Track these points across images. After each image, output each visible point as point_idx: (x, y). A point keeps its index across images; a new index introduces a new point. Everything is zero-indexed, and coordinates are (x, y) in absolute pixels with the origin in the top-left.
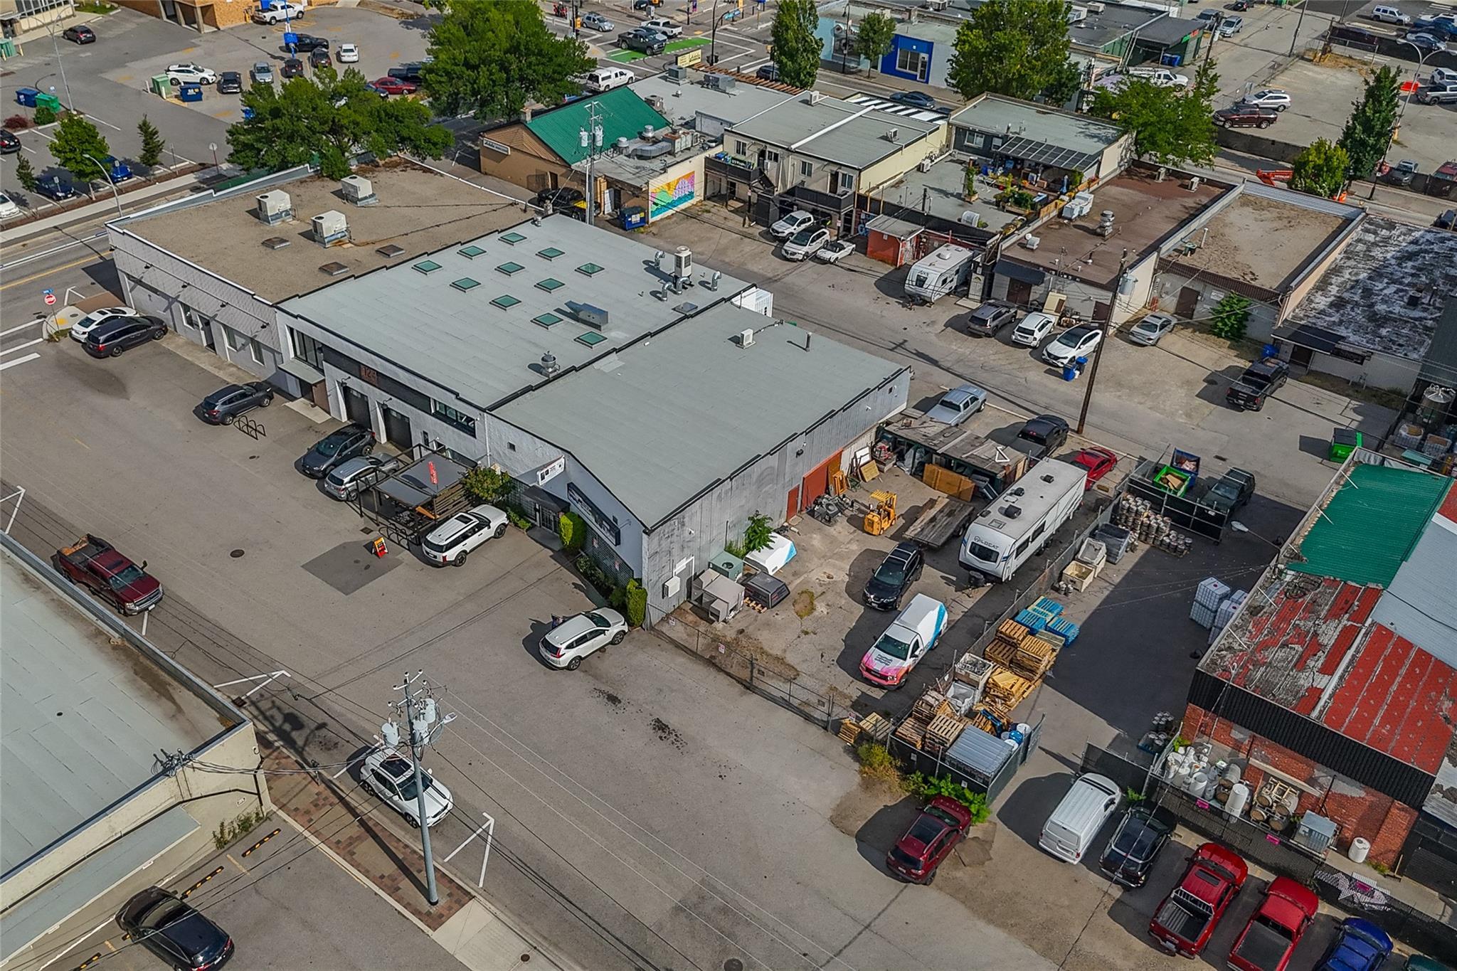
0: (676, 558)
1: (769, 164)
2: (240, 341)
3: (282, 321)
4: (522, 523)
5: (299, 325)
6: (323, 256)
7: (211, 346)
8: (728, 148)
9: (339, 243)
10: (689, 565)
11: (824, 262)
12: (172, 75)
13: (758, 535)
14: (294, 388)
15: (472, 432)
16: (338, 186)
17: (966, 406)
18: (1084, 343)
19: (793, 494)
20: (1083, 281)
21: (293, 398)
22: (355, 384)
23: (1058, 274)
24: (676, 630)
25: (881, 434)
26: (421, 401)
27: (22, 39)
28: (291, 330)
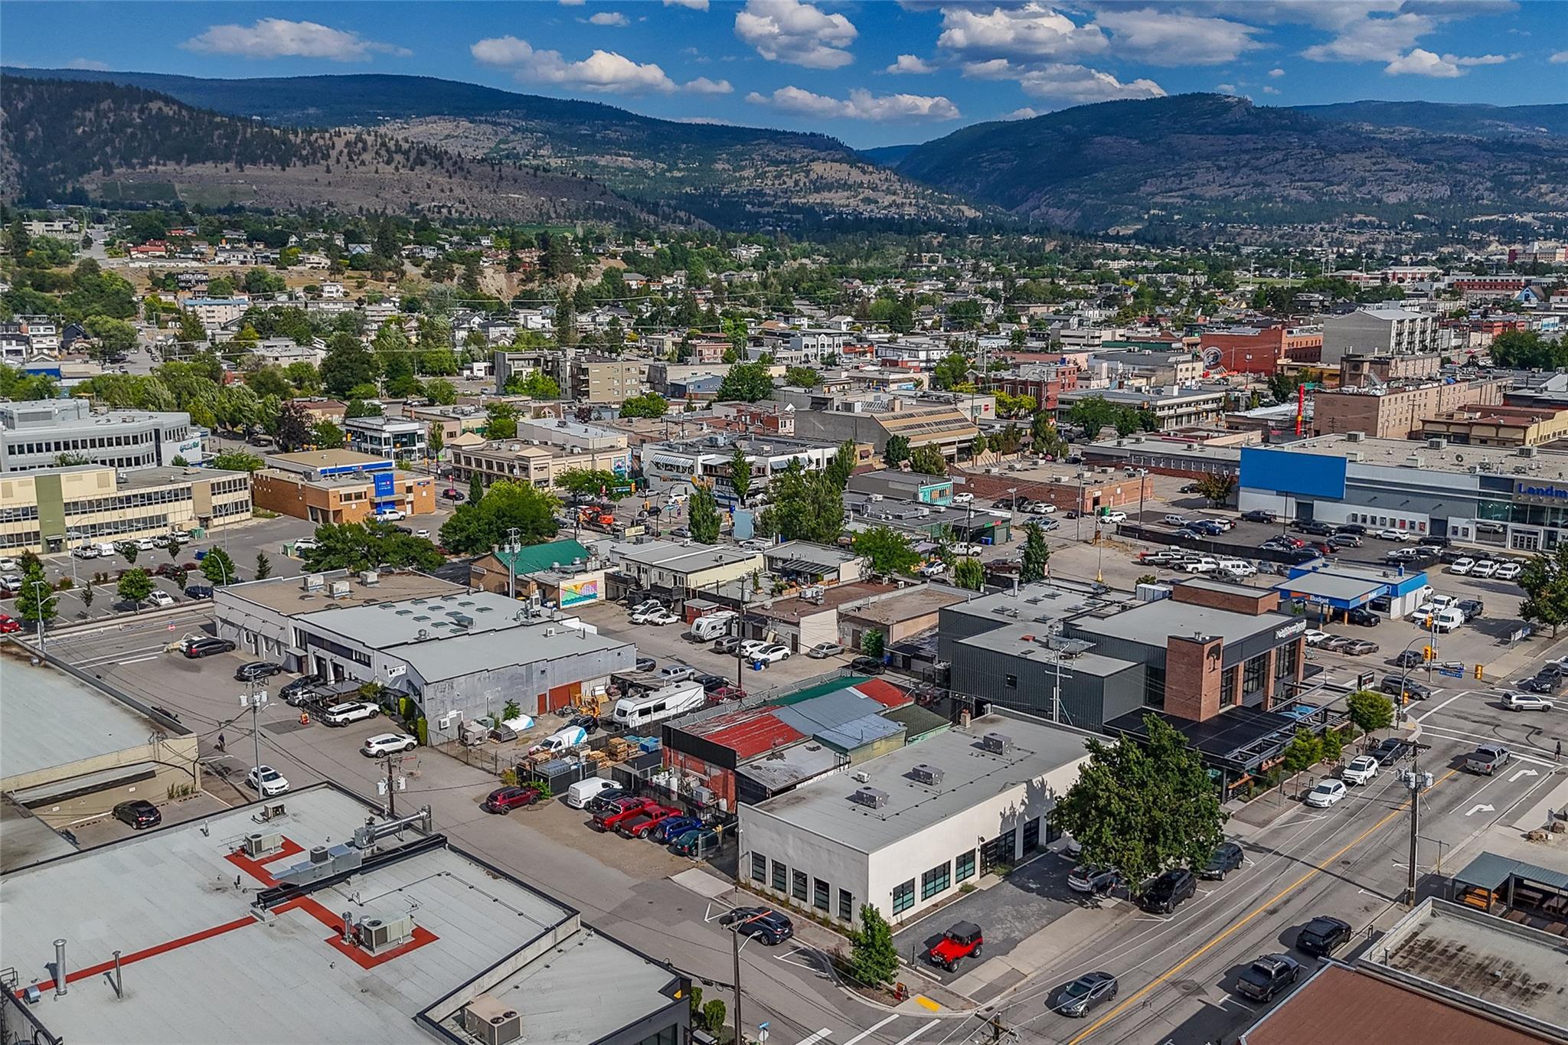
0: (449, 709)
1: (643, 575)
2: (271, 644)
3: (291, 623)
4: (387, 712)
5: (301, 625)
6: (330, 601)
7: (257, 653)
8: (621, 569)
9: (344, 598)
10: (459, 715)
11: (657, 624)
12: (298, 544)
13: (512, 713)
14: (294, 666)
15: (369, 665)
16: (359, 580)
17: (676, 672)
18: (773, 651)
19: (542, 698)
20: (785, 622)
21: (292, 672)
22: (321, 653)
23: (773, 619)
24: (444, 749)
25: (614, 679)
26: (347, 653)
27: (212, 530)
28: (295, 629)
